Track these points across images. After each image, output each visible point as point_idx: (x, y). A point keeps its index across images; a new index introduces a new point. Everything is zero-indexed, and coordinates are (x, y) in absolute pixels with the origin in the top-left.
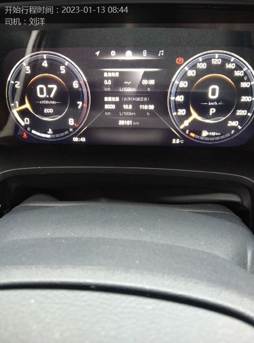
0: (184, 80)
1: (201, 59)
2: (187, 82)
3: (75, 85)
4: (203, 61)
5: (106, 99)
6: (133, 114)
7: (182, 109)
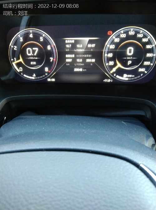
0: (112, 44)
4: (124, 33)
5: (67, 56)
6: (83, 64)
7: (111, 61)
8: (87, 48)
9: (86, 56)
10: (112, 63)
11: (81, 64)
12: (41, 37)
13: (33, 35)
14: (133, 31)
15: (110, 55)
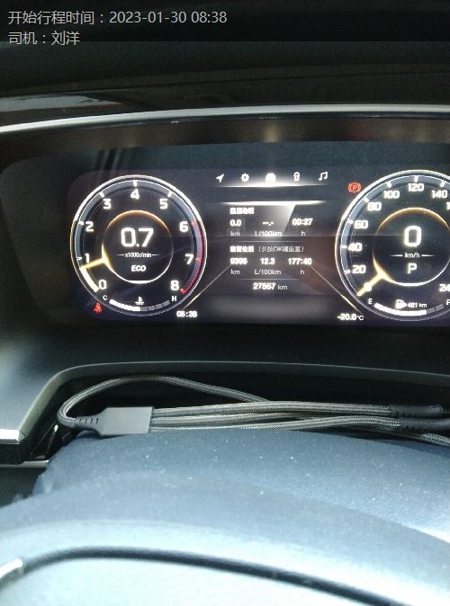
0: (362, 219)
1: (389, 184)
2: (367, 222)
3: (183, 227)
4: (394, 188)
5: (233, 249)
6: (278, 272)
7: (359, 264)
8: (290, 227)
9: (286, 249)
10: (360, 269)
11: (272, 272)
12: (161, 200)
13: (140, 194)
14: (418, 183)
15: (356, 247)
